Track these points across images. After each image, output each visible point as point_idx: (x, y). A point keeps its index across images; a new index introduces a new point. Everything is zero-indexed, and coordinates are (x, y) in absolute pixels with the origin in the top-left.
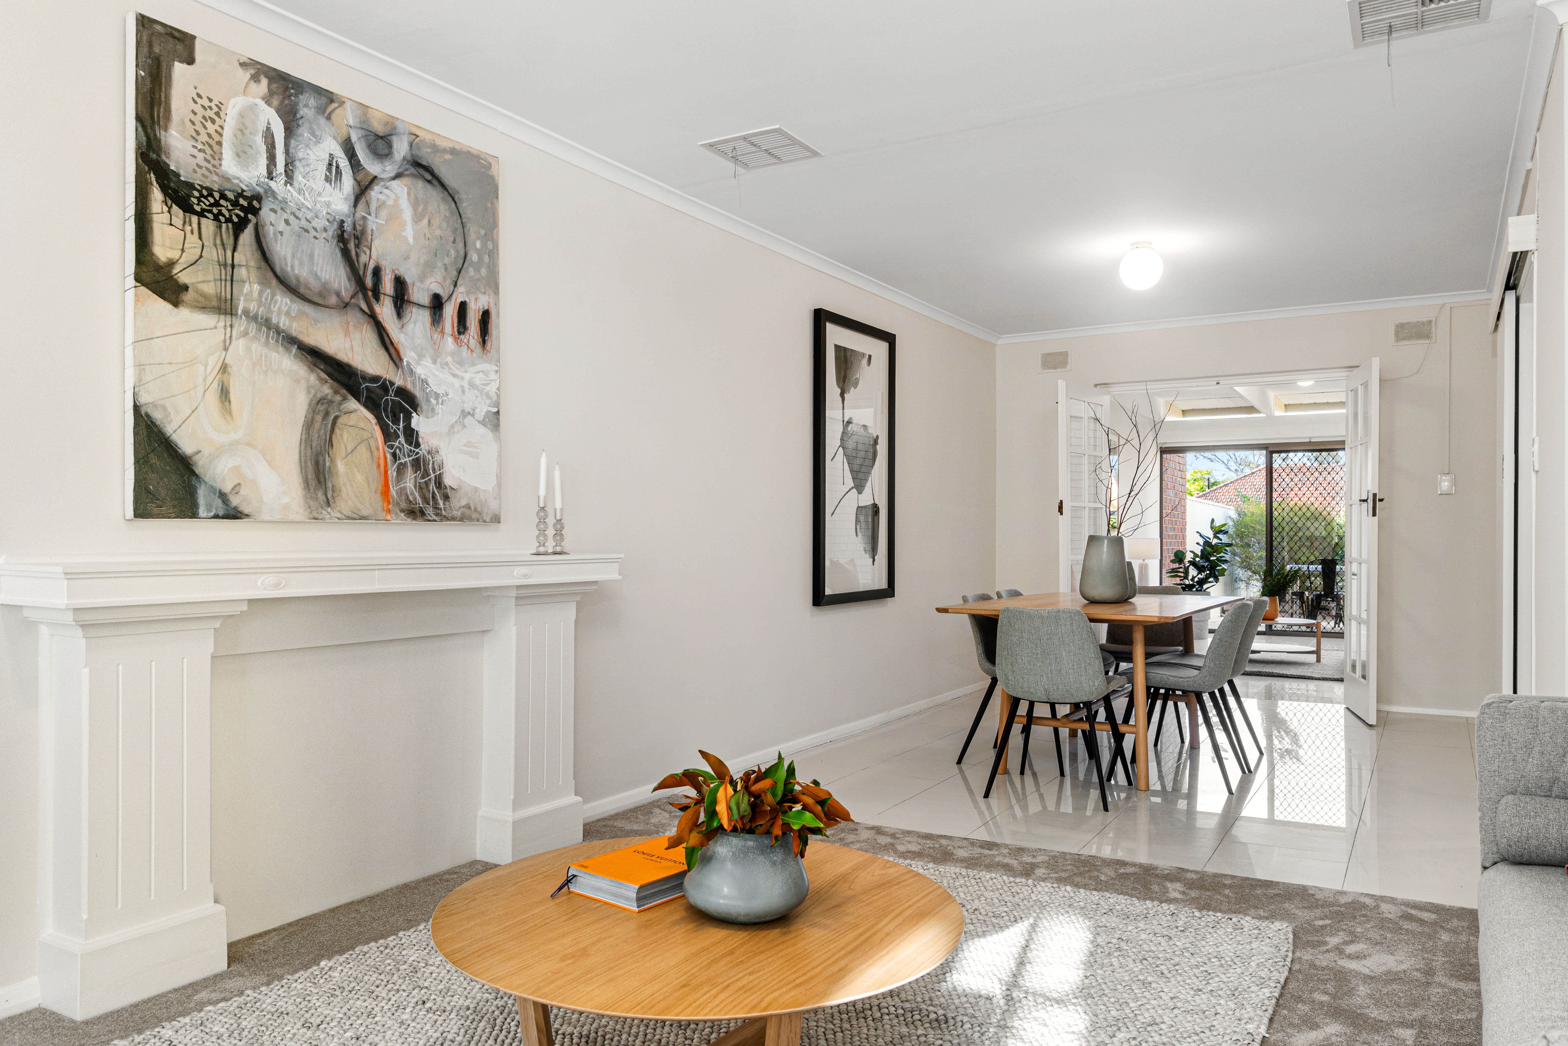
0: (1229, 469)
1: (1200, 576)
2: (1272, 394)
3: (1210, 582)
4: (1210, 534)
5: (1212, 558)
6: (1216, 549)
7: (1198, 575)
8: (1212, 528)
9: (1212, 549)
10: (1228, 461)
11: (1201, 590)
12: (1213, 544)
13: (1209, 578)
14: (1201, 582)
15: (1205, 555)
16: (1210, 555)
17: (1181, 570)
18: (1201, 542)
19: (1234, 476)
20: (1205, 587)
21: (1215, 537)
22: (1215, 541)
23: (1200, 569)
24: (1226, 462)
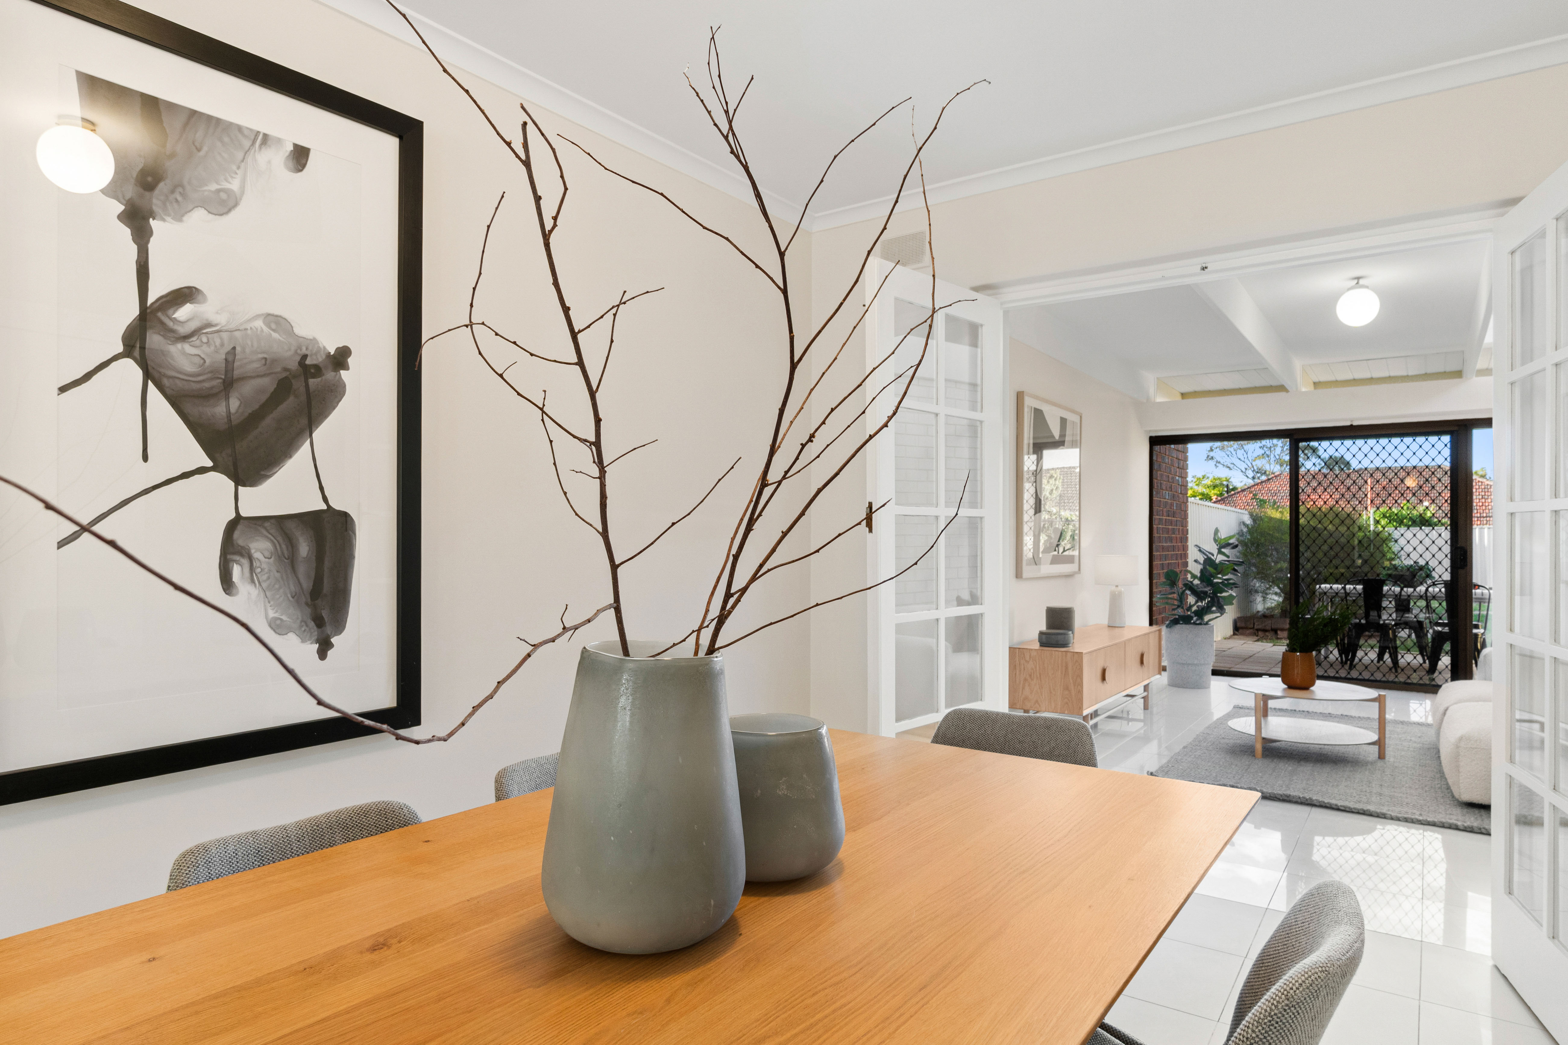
0: (1247, 476)
1: (1200, 604)
2: (1298, 364)
3: (1213, 612)
4: (1212, 548)
5: (1215, 581)
6: (1219, 568)
7: (1197, 602)
8: (1215, 540)
9: (1215, 569)
10: (1246, 469)
11: (1200, 624)
12: (1217, 561)
13: (1212, 606)
14: (1200, 613)
15: (1205, 577)
16: (1212, 576)
17: (1175, 596)
18: (1202, 560)
19: (1251, 482)
20: (1207, 618)
21: (1220, 552)
22: (1219, 558)
23: (1200, 596)
24: (1244, 470)
